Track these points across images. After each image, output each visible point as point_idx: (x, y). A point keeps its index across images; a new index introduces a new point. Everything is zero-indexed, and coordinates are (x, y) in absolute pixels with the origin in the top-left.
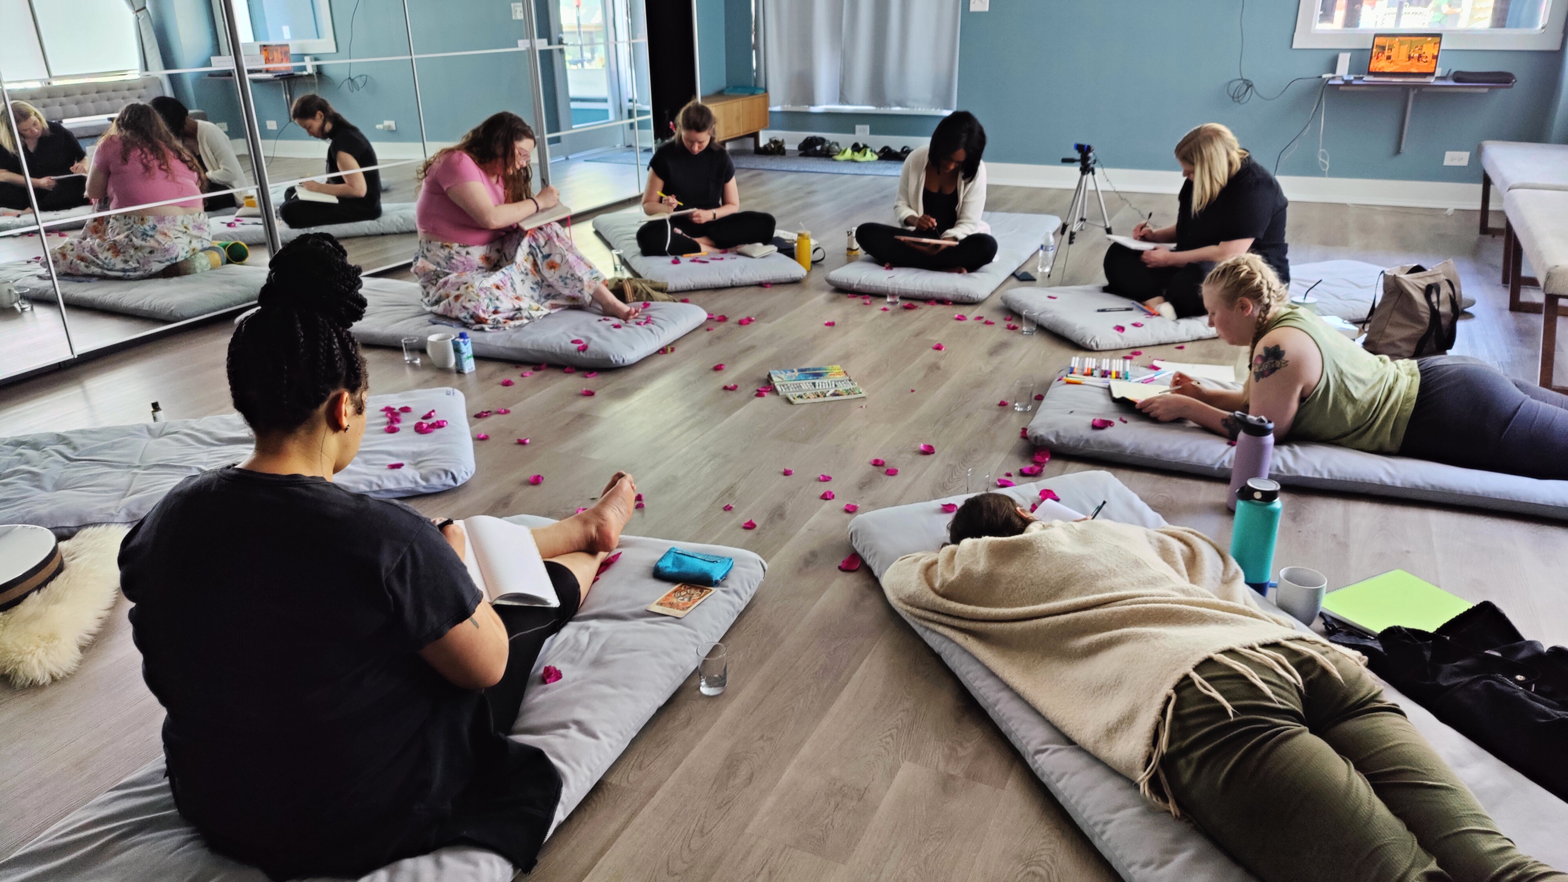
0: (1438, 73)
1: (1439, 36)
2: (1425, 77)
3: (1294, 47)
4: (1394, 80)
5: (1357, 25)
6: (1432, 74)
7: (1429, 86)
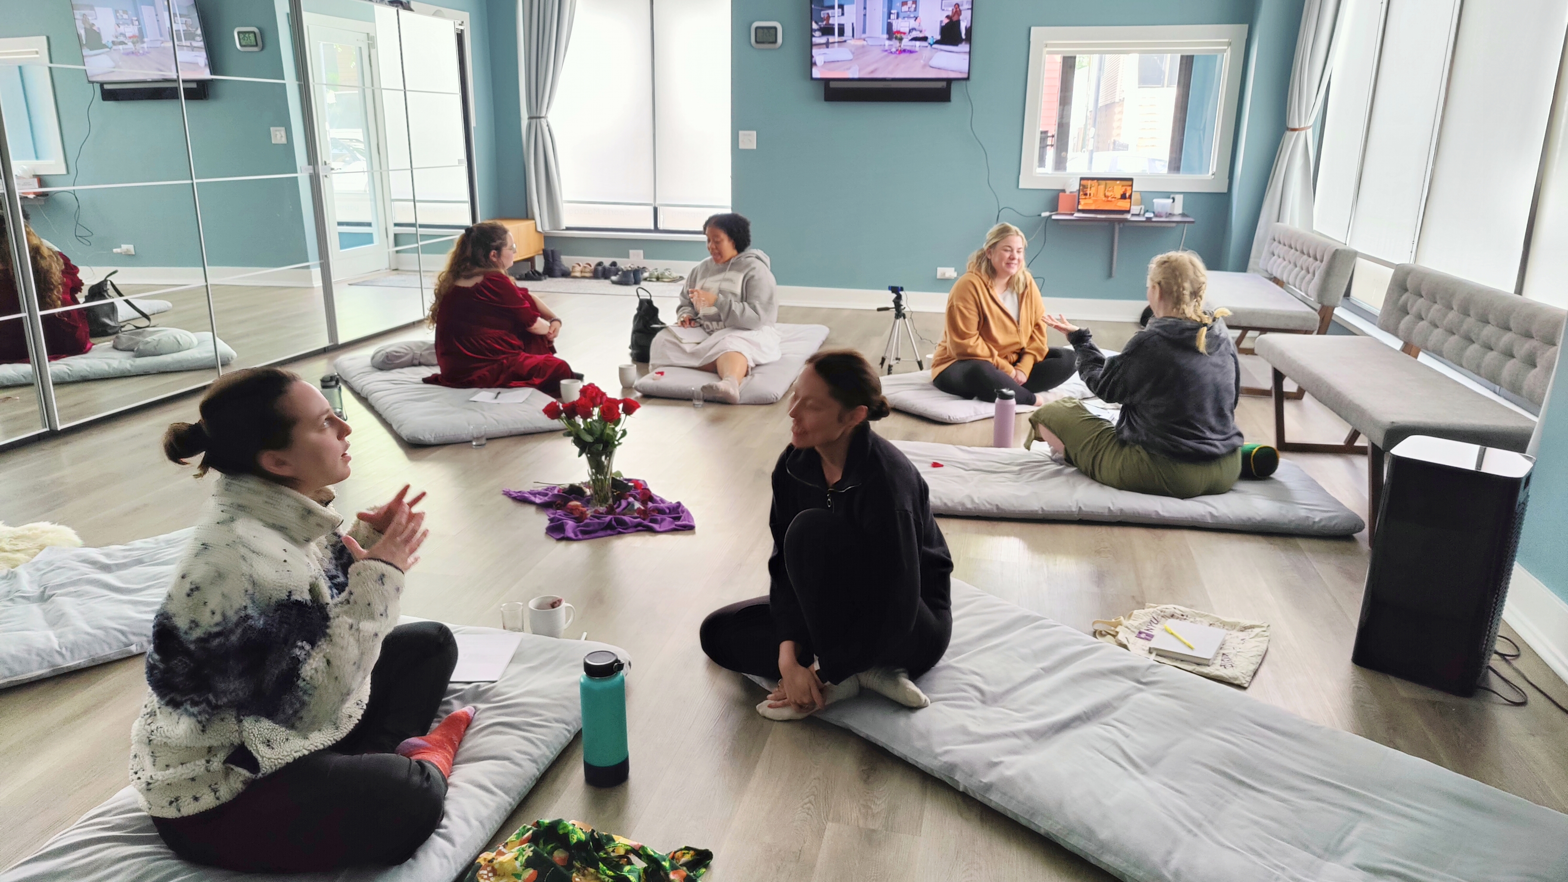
0: (1132, 212)
1: (1131, 180)
2: (1123, 214)
3: (1021, 186)
4: (1099, 216)
5: (1065, 169)
6: (1128, 212)
7: (1126, 220)
